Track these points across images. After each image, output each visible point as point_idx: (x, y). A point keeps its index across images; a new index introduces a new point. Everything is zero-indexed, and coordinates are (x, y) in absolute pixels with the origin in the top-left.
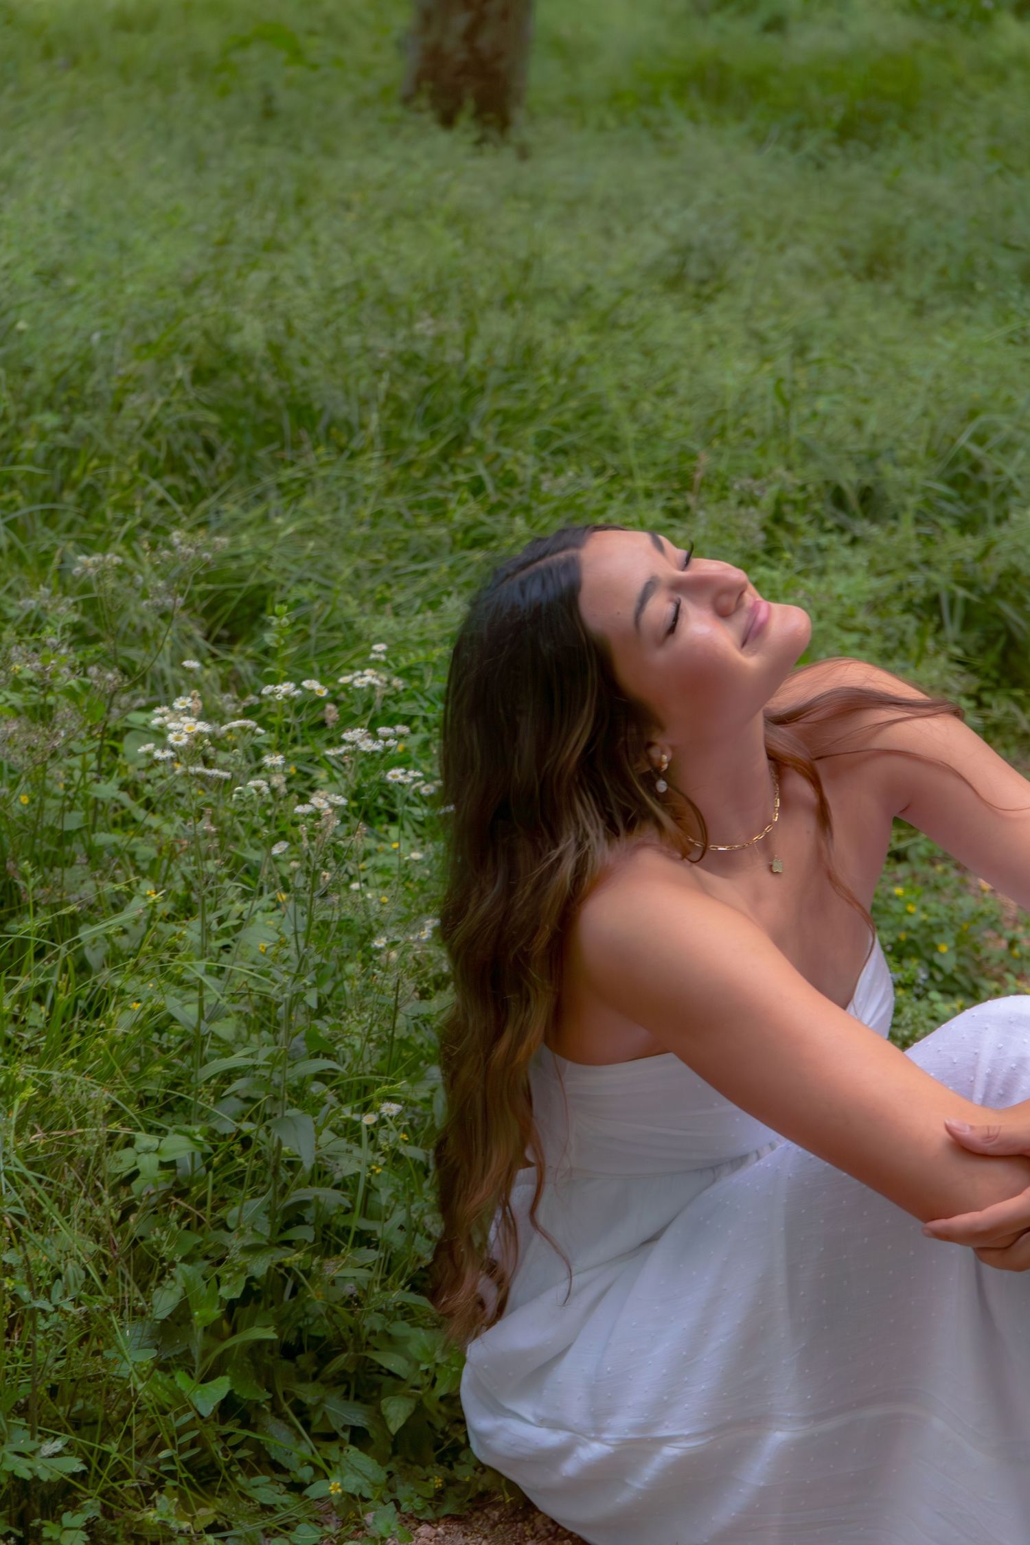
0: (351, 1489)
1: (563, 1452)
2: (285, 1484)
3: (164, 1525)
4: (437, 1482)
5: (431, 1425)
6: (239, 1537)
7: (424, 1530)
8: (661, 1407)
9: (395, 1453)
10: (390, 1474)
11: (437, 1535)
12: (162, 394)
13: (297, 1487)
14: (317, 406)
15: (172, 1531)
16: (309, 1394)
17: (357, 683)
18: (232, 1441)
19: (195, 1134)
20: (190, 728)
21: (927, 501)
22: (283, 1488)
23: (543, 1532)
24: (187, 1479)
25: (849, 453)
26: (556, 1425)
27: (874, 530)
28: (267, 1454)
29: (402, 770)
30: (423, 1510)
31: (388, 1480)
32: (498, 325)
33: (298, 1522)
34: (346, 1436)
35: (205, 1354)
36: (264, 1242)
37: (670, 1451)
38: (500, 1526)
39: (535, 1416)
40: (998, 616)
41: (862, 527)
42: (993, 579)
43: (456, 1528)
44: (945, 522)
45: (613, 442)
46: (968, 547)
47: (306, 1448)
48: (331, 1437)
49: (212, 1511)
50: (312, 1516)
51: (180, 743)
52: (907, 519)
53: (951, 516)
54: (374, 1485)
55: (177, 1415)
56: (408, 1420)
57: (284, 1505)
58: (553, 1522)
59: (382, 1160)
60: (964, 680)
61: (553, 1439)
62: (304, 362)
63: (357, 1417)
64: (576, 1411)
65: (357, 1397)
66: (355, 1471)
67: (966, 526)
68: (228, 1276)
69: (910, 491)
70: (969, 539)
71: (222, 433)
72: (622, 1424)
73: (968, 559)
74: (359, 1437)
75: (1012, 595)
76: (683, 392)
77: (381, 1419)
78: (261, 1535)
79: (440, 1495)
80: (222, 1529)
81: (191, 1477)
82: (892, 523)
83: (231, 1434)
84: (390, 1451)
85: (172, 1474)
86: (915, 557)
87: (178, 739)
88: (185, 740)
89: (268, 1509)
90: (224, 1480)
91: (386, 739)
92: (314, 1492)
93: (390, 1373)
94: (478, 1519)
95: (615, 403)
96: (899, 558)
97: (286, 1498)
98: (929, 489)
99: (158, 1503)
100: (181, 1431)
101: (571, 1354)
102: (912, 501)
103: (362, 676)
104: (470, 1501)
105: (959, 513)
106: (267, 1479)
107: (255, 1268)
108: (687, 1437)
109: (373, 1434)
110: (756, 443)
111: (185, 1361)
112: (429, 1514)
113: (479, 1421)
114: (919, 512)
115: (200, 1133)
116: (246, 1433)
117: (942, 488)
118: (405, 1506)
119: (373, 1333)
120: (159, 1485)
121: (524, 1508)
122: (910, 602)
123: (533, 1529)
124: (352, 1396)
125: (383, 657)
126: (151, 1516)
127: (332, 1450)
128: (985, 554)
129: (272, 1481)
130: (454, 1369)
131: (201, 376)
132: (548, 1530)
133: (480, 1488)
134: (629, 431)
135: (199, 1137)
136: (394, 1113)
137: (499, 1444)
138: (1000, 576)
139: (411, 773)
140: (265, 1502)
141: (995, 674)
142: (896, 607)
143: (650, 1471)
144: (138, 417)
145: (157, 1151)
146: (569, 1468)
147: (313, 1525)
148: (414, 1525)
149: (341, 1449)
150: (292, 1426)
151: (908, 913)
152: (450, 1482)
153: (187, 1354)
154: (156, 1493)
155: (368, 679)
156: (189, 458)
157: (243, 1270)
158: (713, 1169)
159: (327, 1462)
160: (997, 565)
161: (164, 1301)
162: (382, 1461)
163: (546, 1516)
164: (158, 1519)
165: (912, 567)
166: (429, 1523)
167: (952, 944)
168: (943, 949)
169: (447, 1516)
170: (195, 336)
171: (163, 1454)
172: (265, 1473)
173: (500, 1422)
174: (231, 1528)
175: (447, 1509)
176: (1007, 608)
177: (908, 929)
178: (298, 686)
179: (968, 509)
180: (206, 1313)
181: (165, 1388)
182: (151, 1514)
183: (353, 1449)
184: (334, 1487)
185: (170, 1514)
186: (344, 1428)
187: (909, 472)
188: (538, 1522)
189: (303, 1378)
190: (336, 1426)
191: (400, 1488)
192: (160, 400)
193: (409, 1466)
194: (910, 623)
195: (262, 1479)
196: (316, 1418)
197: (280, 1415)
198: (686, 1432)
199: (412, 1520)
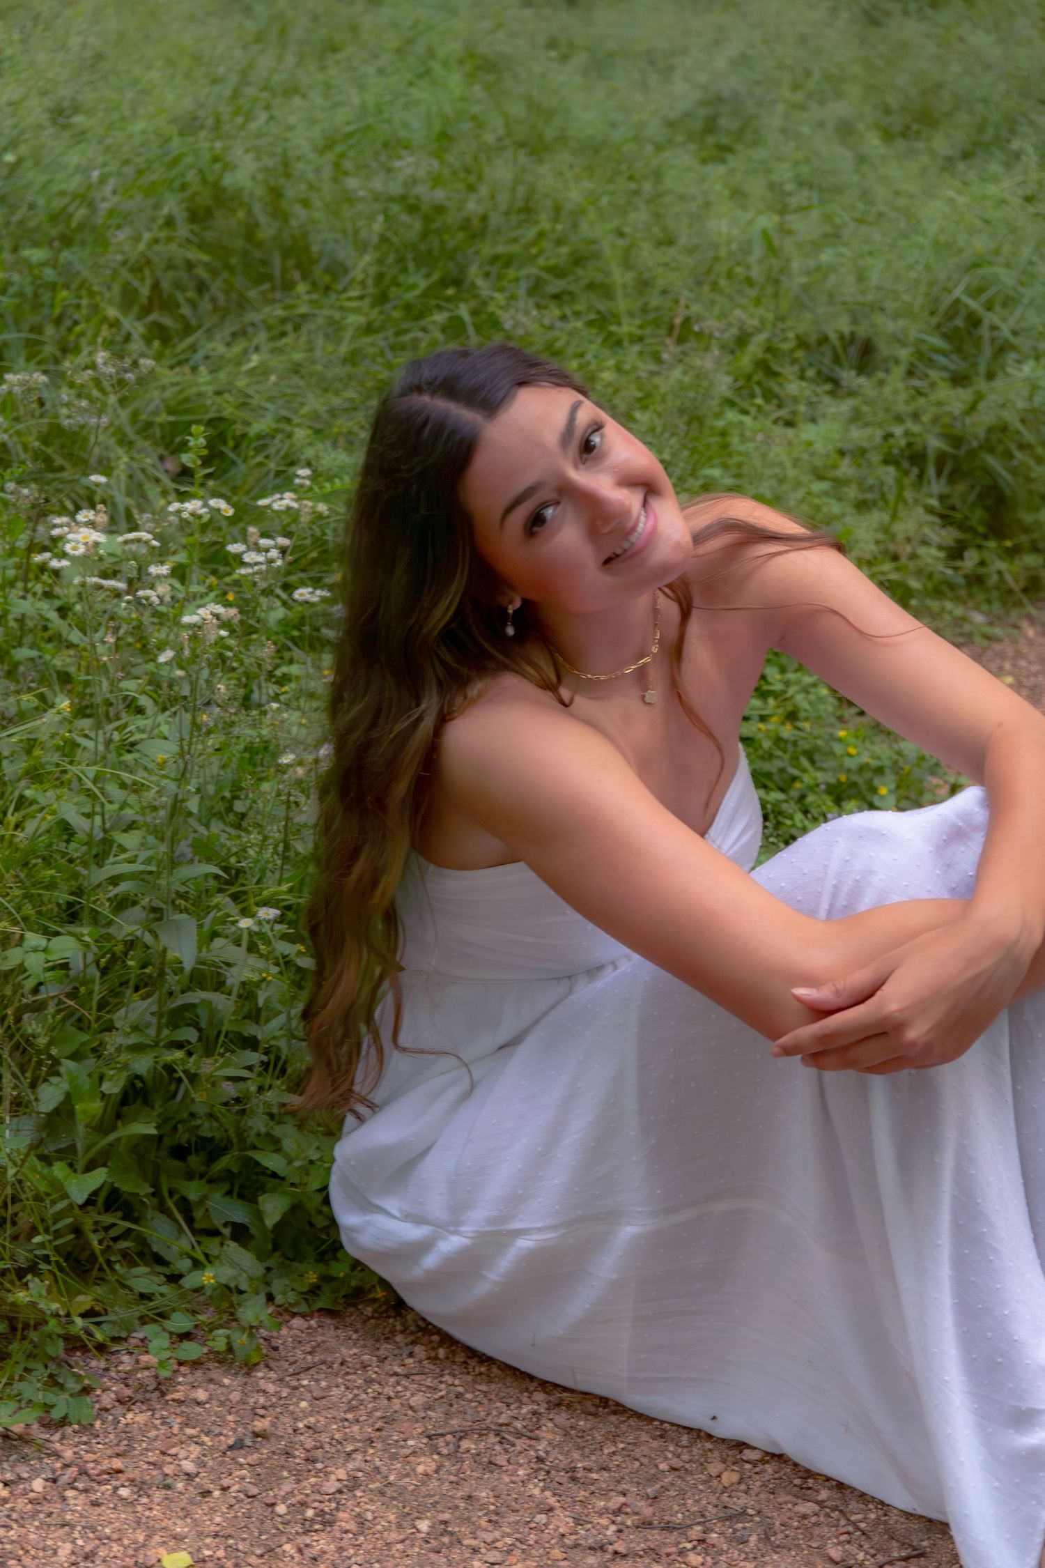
0: (223, 1281)
1: (425, 1246)
2: (166, 1276)
3: (33, 1304)
4: (312, 1278)
5: (311, 1224)
6: (114, 1323)
7: (297, 1322)
8: (516, 1200)
9: (275, 1249)
10: (269, 1269)
11: (309, 1328)
12: (149, 229)
13: (174, 1279)
14: (315, 248)
15: (42, 1312)
16: (193, 1191)
17: (276, 506)
18: (114, 1232)
19: (83, 935)
20: (85, 538)
21: (920, 355)
22: (163, 1278)
23: (413, 1328)
24: (57, 1262)
25: (844, 303)
26: (418, 1220)
27: (862, 380)
28: (149, 1246)
29: (310, 590)
30: (297, 1304)
31: (265, 1276)
32: (501, 172)
33: (174, 1310)
34: (227, 1232)
35: (89, 1148)
36: (148, 1042)
37: (523, 1243)
38: (372, 1321)
39: (401, 1211)
40: (986, 470)
41: (848, 377)
42: (981, 432)
43: (328, 1321)
44: (934, 374)
45: (604, 290)
46: (955, 400)
47: (186, 1241)
48: (214, 1233)
49: (90, 1298)
50: (189, 1306)
51: (76, 553)
52: (898, 372)
53: (945, 369)
54: (251, 1279)
55: (53, 1202)
56: (284, 1216)
57: (162, 1295)
58: (424, 1320)
59: (275, 970)
60: (944, 533)
61: (413, 1232)
62: (305, 203)
63: (239, 1213)
64: (436, 1206)
65: (241, 1196)
66: (233, 1264)
67: (959, 380)
68: (112, 1072)
69: (902, 343)
70: (960, 391)
71: (214, 273)
72: (478, 1218)
73: (957, 412)
74: (240, 1233)
75: (1000, 449)
76: (683, 241)
77: (259, 1215)
78: (137, 1322)
79: (315, 1291)
80: (98, 1314)
81: (61, 1260)
82: (881, 375)
83: (114, 1225)
84: (270, 1246)
85: (46, 1259)
86: (902, 408)
87: (75, 549)
88: (81, 550)
89: (145, 1297)
90: (101, 1269)
91: (267, 550)
92: (189, 1282)
93: (274, 1175)
94: (351, 1314)
95: (610, 249)
96: (887, 410)
97: (164, 1289)
98: (924, 341)
99: (31, 1285)
100: (58, 1217)
101: (433, 1152)
102: (904, 354)
103: (281, 499)
104: (344, 1296)
105: (953, 367)
106: (147, 1270)
107: (137, 1066)
108: (540, 1230)
109: (253, 1231)
110: (753, 293)
111: (67, 1154)
112: (303, 1308)
113: (347, 1217)
114: (912, 365)
115: (89, 935)
116: (127, 1225)
117: (936, 341)
118: (279, 1299)
119: (259, 1135)
120: (33, 1269)
121: (398, 1306)
122: (889, 453)
123: (403, 1324)
124: (235, 1194)
125: (307, 482)
126: (22, 1296)
127: (212, 1245)
128: (973, 407)
129: (153, 1273)
130: (326, 1165)
131: (197, 216)
132: (418, 1326)
133: (354, 1283)
134: (620, 278)
135: (87, 939)
136: (271, 917)
137: (365, 1239)
138: (990, 430)
139: (318, 592)
140: (143, 1291)
141: (981, 529)
142: (876, 458)
143: (505, 1263)
144: (123, 253)
145: (45, 950)
146: (430, 1261)
147: (189, 1315)
148: (287, 1317)
149: (222, 1244)
150: (176, 1221)
151: (850, 755)
152: (327, 1279)
153: (72, 1149)
154: (29, 1277)
155: (286, 502)
156: (180, 297)
157: (125, 1066)
158: (569, 977)
159: (207, 1255)
160: (985, 418)
161: (49, 1096)
162: (261, 1257)
163: (417, 1314)
164: (28, 1299)
165: (899, 419)
166: (304, 1316)
167: (893, 786)
168: (883, 791)
169: (320, 1310)
170: (191, 176)
171: (37, 1239)
172: (146, 1265)
173: (368, 1217)
174: (107, 1314)
175: (321, 1303)
176: (991, 461)
177: (849, 771)
178: (205, 505)
179: (964, 365)
180: (89, 1108)
181: (43, 1177)
182: (21, 1294)
183: (233, 1244)
184: (207, 1277)
185: (40, 1296)
186: (225, 1225)
187: (901, 323)
188: (410, 1317)
189: (190, 1176)
190: (217, 1222)
191: (276, 1281)
192: (147, 236)
193: (288, 1262)
194: (889, 474)
195: (142, 1269)
196: (198, 1214)
197: (163, 1209)
198: (539, 1225)
199: (286, 1313)
